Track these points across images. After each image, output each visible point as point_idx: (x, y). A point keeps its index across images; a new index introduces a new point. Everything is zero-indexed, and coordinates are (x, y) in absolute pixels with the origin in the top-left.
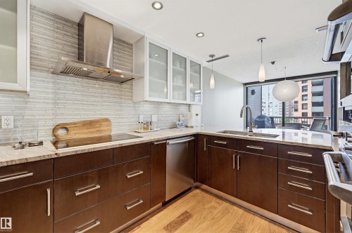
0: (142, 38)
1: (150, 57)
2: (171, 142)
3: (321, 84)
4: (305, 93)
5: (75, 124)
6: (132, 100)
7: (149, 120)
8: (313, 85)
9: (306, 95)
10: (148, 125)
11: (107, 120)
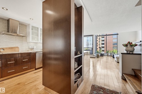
0: (29, 25)
1: (32, 30)
2: (37, 53)
3: (104, 37)
4: (100, 40)
5: (6, 48)
6: (26, 42)
7: (33, 48)
8: (102, 38)
9: (100, 41)
10: (32, 49)
11: (17, 47)
